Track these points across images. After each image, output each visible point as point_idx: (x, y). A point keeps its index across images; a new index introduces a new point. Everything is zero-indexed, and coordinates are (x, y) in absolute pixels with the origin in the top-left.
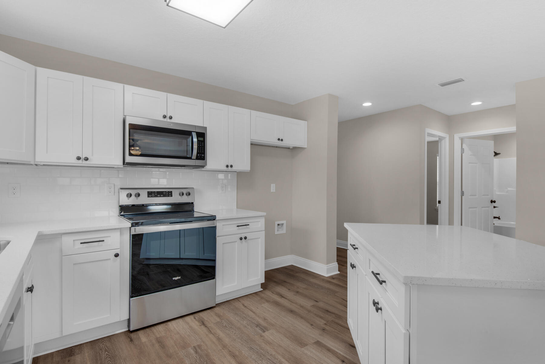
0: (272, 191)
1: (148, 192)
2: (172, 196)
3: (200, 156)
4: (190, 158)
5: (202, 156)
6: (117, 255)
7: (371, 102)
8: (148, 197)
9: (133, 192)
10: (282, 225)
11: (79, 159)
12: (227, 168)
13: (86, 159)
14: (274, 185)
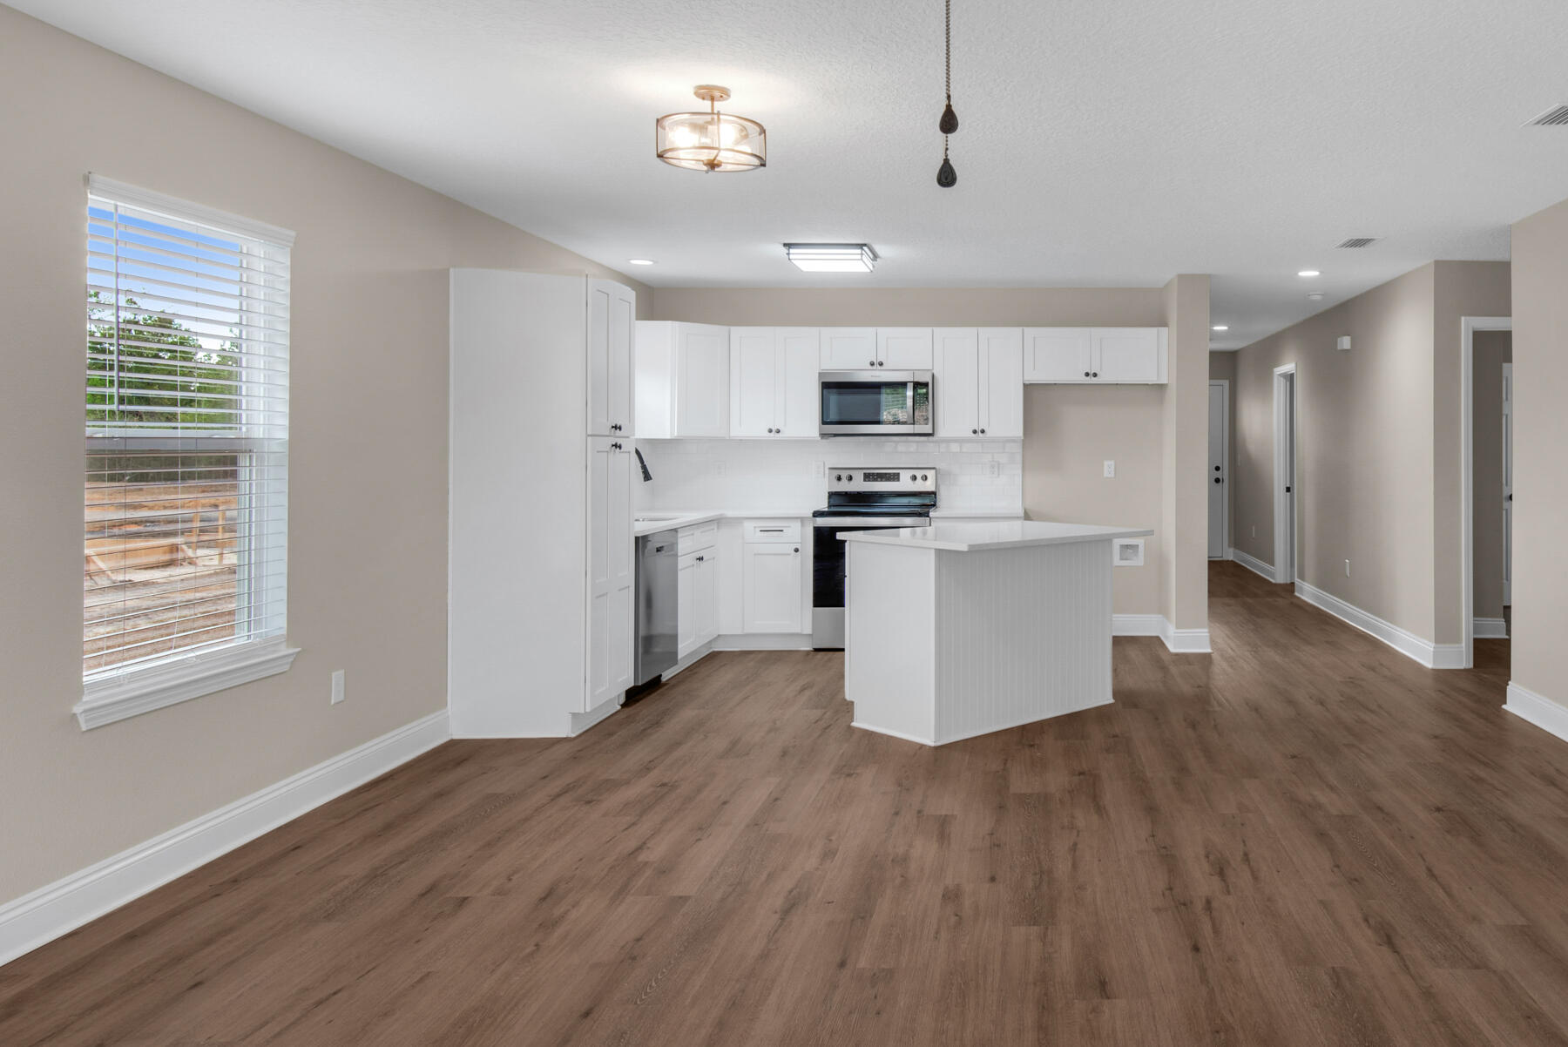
0: (1106, 474)
1: (865, 474)
2: (898, 480)
4: (903, 423)
6: (796, 550)
8: (865, 480)
9: (844, 475)
10: (1134, 547)
11: (770, 431)
12: (974, 435)
13: (778, 431)
14: (1112, 463)
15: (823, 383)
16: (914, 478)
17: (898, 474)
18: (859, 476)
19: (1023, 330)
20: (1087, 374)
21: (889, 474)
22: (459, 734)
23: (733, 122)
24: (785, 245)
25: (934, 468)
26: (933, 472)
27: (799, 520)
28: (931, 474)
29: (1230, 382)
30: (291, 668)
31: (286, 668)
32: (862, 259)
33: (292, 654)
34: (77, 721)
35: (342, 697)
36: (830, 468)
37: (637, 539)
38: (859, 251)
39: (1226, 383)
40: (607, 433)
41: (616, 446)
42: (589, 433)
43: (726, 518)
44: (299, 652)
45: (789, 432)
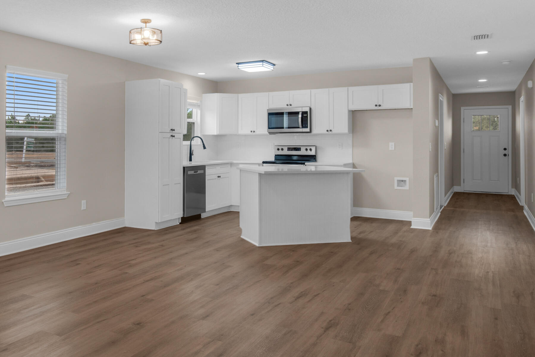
1: (288, 148)
2: (300, 151)
3: (305, 126)
4: (299, 128)
5: (306, 126)
7: (487, 51)
8: (288, 150)
9: (280, 148)
10: (404, 181)
11: (251, 132)
12: (327, 132)
13: (254, 132)
14: (393, 144)
15: (269, 113)
16: (307, 150)
17: (300, 148)
18: (286, 149)
19: (348, 88)
20: (376, 105)
21: (297, 148)
22: (128, 225)
23: (148, 30)
24: (237, 63)
25: (314, 146)
26: (315, 147)
27: (258, 164)
28: (313, 149)
29: (512, 107)
30: (67, 198)
31: (66, 197)
32: (263, 66)
33: (67, 194)
34: (3, 204)
35: (85, 208)
36: (275, 146)
37: (184, 168)
38: (262, 63)
39: (510, 107)
40: (169, 132)
41: (172, 136)
42: (160, 131)
43: (233, 163)
44: (70, 194)
45: (257, 132)
